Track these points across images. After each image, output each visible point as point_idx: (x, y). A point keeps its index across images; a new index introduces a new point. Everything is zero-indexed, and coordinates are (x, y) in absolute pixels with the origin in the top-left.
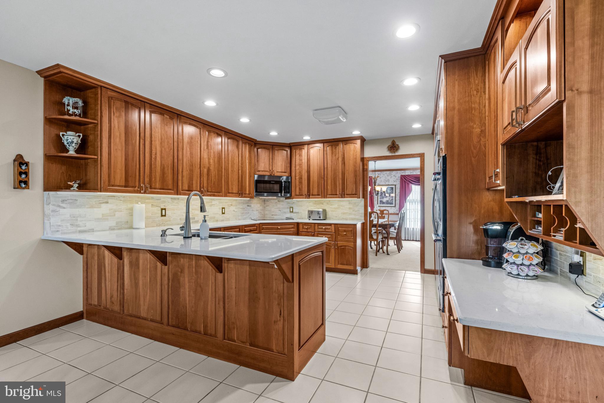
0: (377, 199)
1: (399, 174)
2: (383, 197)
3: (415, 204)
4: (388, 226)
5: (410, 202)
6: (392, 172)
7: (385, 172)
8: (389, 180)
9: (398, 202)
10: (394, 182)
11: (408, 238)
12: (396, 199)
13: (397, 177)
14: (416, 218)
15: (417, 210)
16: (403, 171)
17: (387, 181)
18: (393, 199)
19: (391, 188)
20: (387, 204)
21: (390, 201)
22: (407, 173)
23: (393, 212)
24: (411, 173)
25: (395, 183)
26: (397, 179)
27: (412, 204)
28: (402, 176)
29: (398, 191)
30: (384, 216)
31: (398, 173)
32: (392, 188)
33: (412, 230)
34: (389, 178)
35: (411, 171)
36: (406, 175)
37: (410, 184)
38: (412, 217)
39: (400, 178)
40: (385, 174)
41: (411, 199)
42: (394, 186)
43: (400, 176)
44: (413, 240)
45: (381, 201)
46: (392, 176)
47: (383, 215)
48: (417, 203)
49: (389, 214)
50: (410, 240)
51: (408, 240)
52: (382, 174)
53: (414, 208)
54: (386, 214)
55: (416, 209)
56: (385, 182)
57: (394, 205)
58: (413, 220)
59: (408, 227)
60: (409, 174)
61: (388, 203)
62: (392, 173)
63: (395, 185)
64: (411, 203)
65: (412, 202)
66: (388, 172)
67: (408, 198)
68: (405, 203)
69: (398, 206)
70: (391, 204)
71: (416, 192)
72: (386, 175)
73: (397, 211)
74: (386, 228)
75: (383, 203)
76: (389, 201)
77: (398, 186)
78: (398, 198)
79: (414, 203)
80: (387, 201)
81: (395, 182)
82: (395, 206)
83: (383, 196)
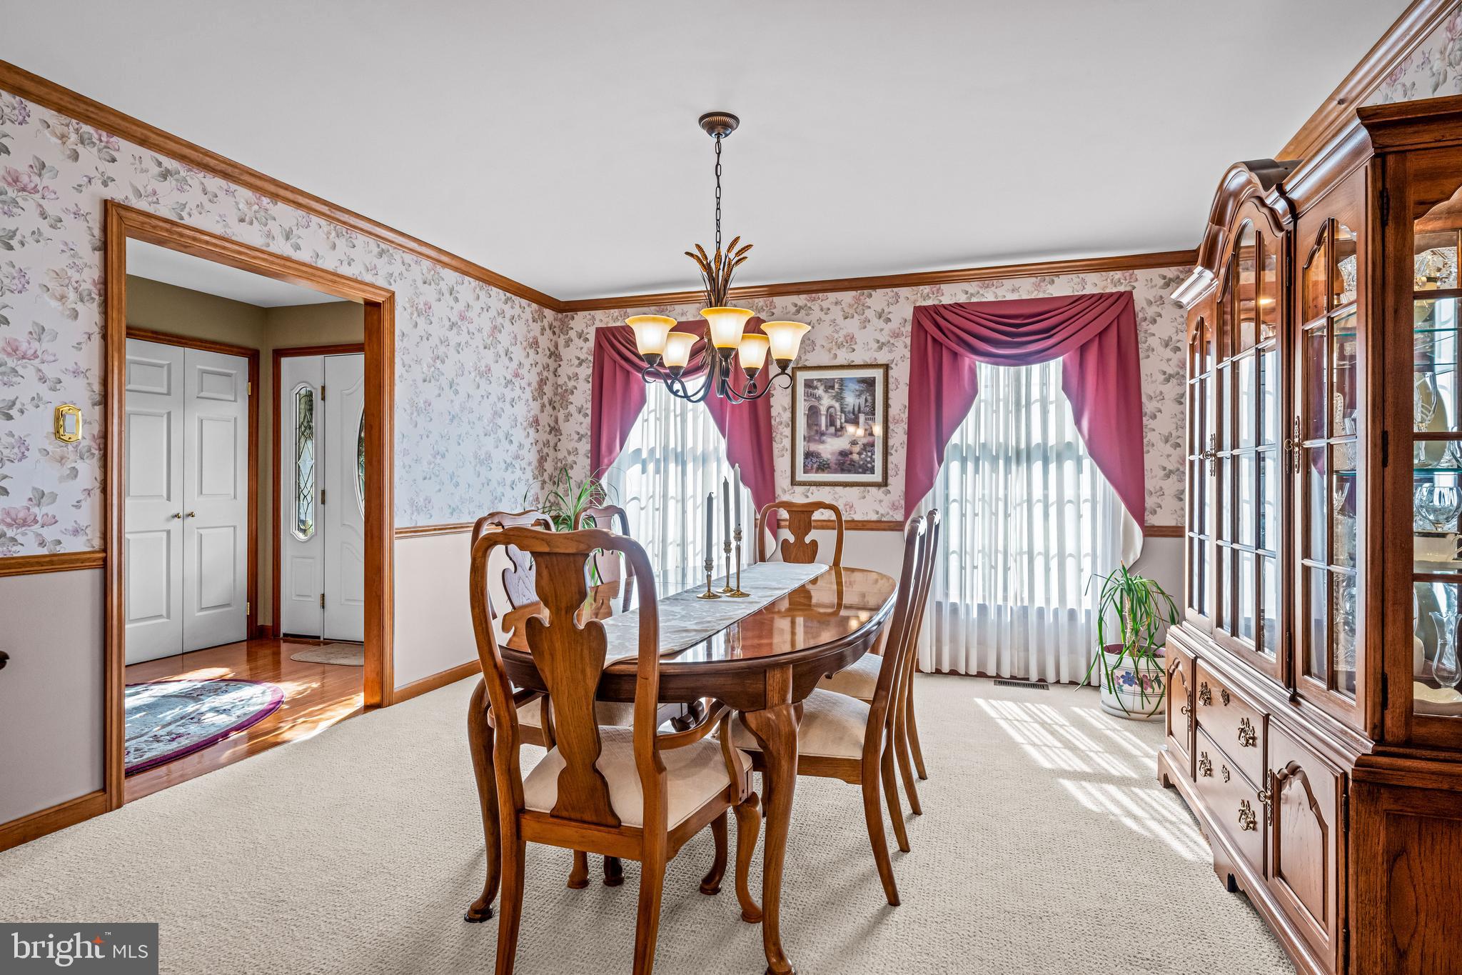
0: (787, 443)
1: (904, 304)
2: (823, 434)
3: (995, 469)
4: (774, 678)
5: (964, 461)
6: (870, 296)
7: (832, 296)
8: (851, 339)
9: (899, 458)
10: (880, 348)
11: (954, 660)
12: (891, 442)
13: (894, 324)
14: (1001, 548)
15: (1001, 505)
16: (926, 289)
17: (840, 346)
18: (873, 445)
19: (863, 381)
20: (843, 471)
21: (860, 454)
22: (951, 295)
23: (874, 517)
24: (972, 295)
25: (882, 358)
26: (896, 335)
27: (977, 471)
28: (918, 310)
29: (900, 398)
30: (814, 543)
31: (902, 300)
32: (870, 383)
33: (975, 614)
34: (852, 326)
35: (972, 287)
36: (944, 306)
37: (968, 359)
38: (978, 546)
39: (909, 328)
40: (833, 308)
41: (971, 441)
42: (878, 374)
43: (909, 313)
44: (981, 675)
45: (808, 455)
46: (870, 314)
47: (808, 540)
48: (1001, 462)
49: (840, 525)
50: (967, 675)
51: (953, 673)
52: (816, 307)
53: (987, 492)
54: (824, 525)
55: (997, 499)
56: (830, 351)
57: (877, 477)
58: (979, 560)
59: (954, 597)
60: (962, 299)
61: (845, 462)
62: (869, 302)
63: (886, 368)
64: (970, 466)
65: (977, 460)
66: (847, 297)
67: (955, 438)
68: (940, 461)
69: (898, 483)
70: (864, 472)
71: (998, 400)
72: (836, 313)
73: (894, 507)
74: (759, 702)
75: (823, 467)
76: (855, 457)
77: (902, 373)
78: (899, 437)
79: (986, 466)
80: (844, 454)
81: (885, 349)
82: (884, 483)
83: (823, 428)
